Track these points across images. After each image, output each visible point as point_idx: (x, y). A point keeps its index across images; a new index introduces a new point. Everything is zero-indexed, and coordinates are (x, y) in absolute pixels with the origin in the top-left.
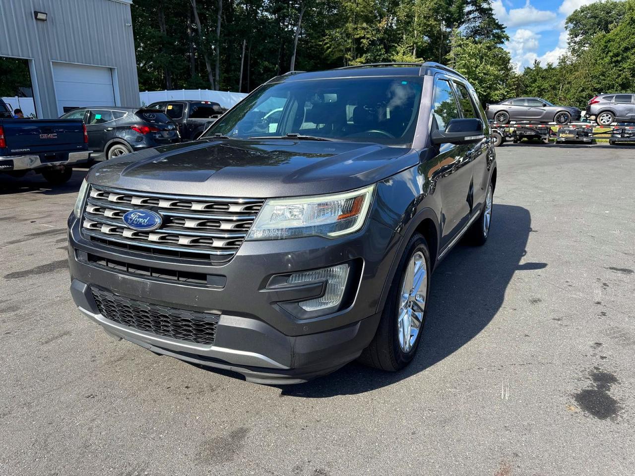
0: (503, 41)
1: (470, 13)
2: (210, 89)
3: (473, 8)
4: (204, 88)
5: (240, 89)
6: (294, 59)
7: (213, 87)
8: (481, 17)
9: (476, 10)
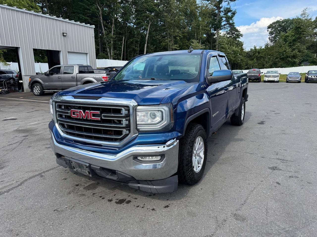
0: (240, 37)
1: (225, 25)
2: (108, 59)
3: (226, 23)
4: (106, 58)
5: (122, 59)
6: (146, 45)
7: (110, 58)
8: (230, 27)
9: (228, 24)
